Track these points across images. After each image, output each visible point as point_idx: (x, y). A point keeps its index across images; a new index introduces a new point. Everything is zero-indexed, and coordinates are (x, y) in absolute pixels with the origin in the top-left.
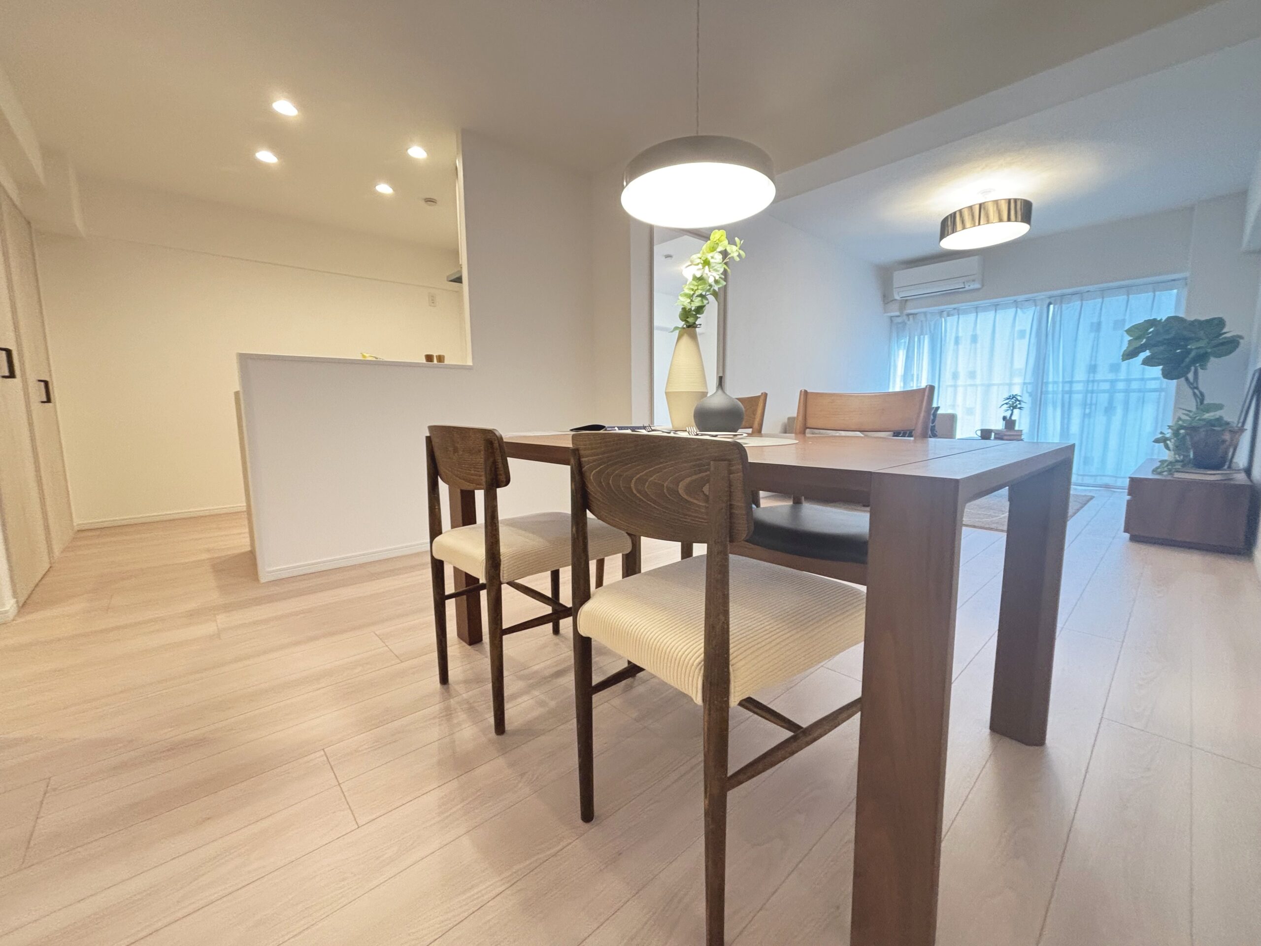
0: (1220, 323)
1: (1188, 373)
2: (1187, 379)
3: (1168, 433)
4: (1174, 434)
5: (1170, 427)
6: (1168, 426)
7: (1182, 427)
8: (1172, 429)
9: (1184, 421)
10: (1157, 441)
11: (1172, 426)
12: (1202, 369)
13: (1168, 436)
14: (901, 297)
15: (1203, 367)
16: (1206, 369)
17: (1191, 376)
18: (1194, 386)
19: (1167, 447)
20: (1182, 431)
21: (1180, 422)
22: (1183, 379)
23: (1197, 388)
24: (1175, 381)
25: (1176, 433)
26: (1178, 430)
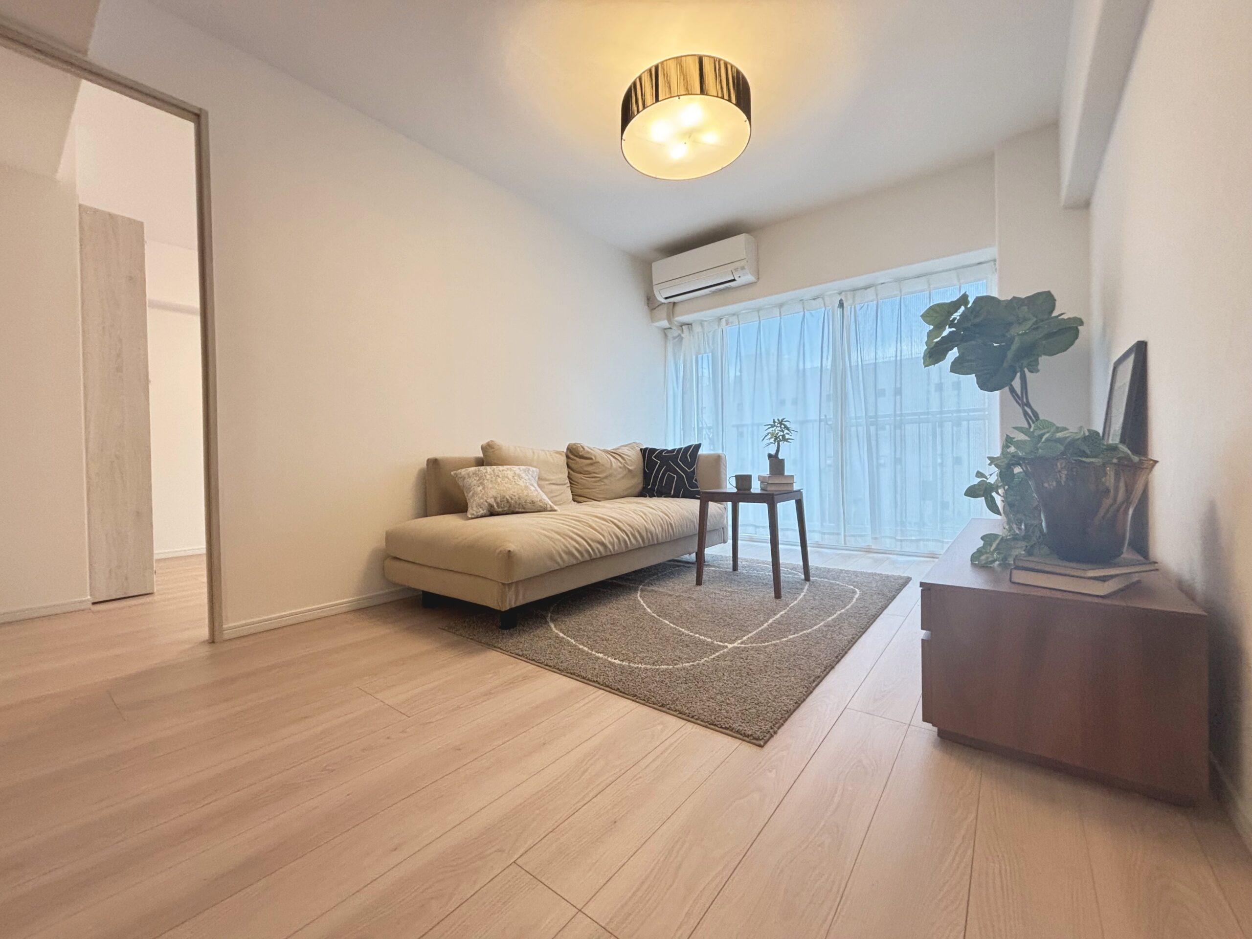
0: (1046, 300)
1: (1013, 379)
2: (1012, 391)
3: (993, 475)
4: (1001, 475)
5: (992, 460)
6: (989, 458)
7: (1016, 460)
8: (997, 466)
9: (1019, 445)
10: (972, 492)
11: (997, 458)
12: (1031, 372)
13: (992, 480)
14: (666, 298)
15: (1034, 369)
16: (1038, 371)
17: (1017, 383)
18: (1022, 399)
19: (993, 507)
20: (1017, 470)
21: (1012, 449)
22: (1007, 389)
23: (1028, 405)
24: (997, 393)
25: (1006, 475)
26: (1009, 466)
